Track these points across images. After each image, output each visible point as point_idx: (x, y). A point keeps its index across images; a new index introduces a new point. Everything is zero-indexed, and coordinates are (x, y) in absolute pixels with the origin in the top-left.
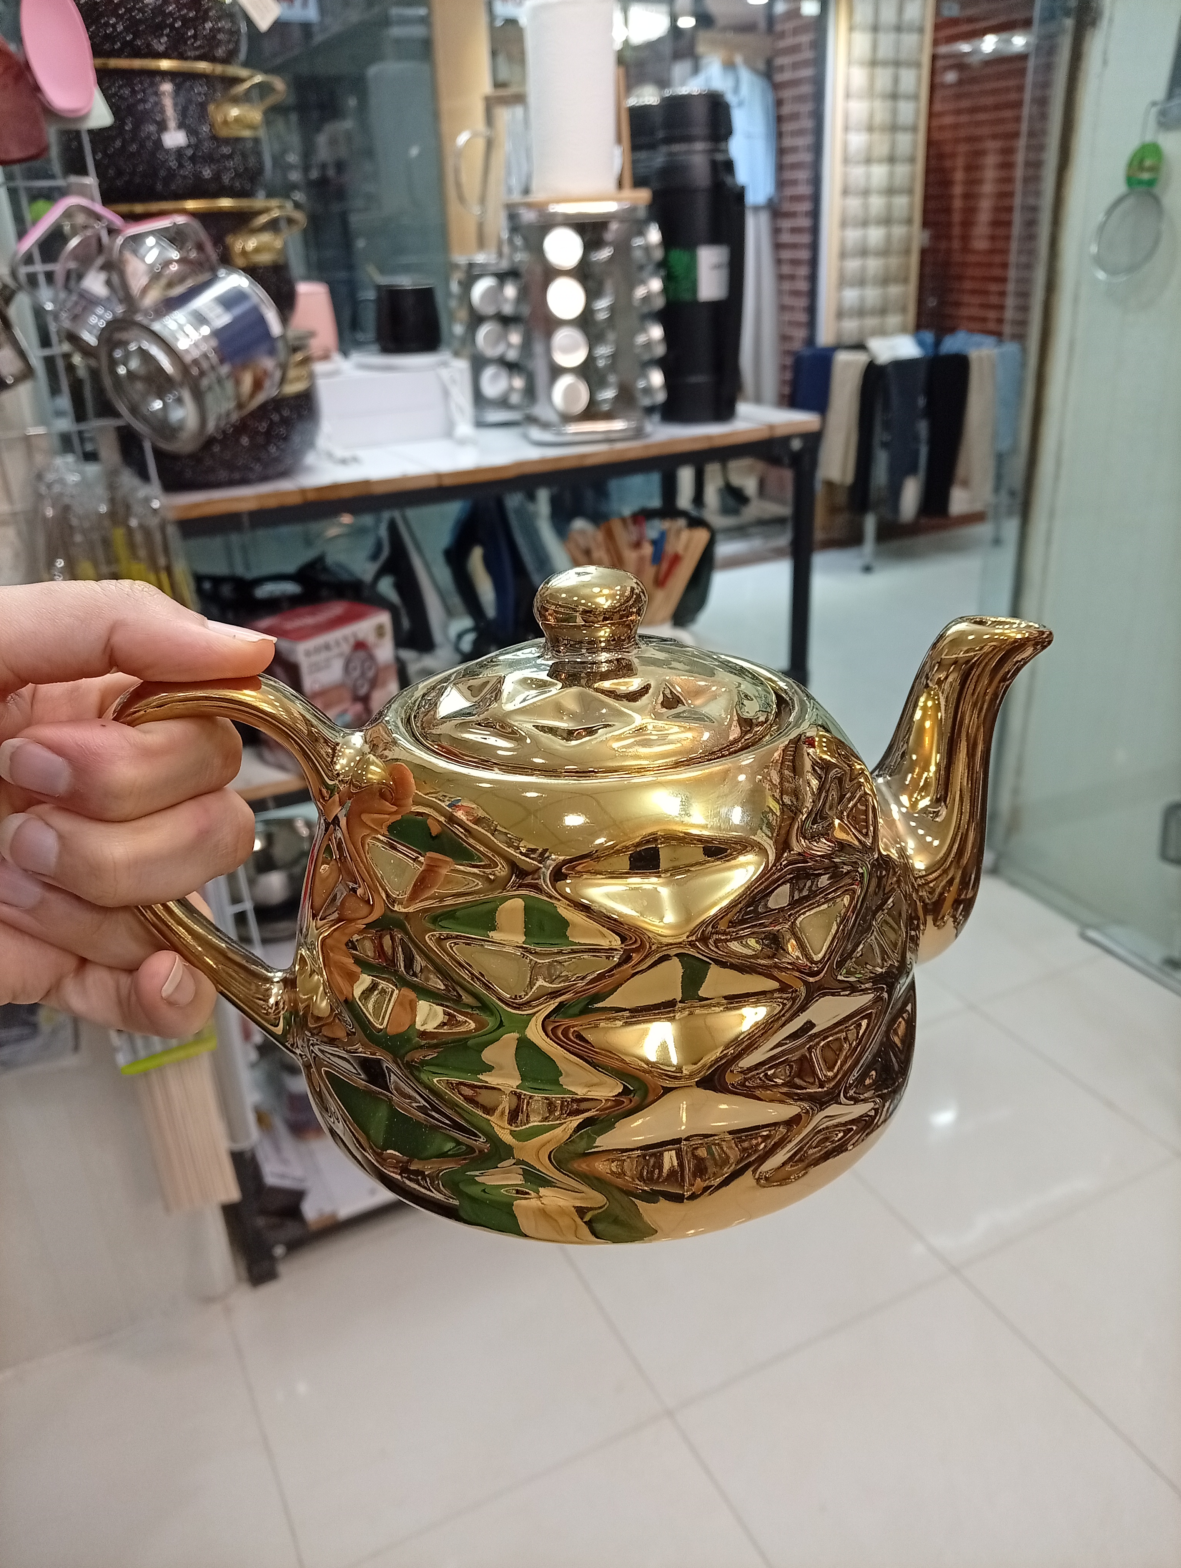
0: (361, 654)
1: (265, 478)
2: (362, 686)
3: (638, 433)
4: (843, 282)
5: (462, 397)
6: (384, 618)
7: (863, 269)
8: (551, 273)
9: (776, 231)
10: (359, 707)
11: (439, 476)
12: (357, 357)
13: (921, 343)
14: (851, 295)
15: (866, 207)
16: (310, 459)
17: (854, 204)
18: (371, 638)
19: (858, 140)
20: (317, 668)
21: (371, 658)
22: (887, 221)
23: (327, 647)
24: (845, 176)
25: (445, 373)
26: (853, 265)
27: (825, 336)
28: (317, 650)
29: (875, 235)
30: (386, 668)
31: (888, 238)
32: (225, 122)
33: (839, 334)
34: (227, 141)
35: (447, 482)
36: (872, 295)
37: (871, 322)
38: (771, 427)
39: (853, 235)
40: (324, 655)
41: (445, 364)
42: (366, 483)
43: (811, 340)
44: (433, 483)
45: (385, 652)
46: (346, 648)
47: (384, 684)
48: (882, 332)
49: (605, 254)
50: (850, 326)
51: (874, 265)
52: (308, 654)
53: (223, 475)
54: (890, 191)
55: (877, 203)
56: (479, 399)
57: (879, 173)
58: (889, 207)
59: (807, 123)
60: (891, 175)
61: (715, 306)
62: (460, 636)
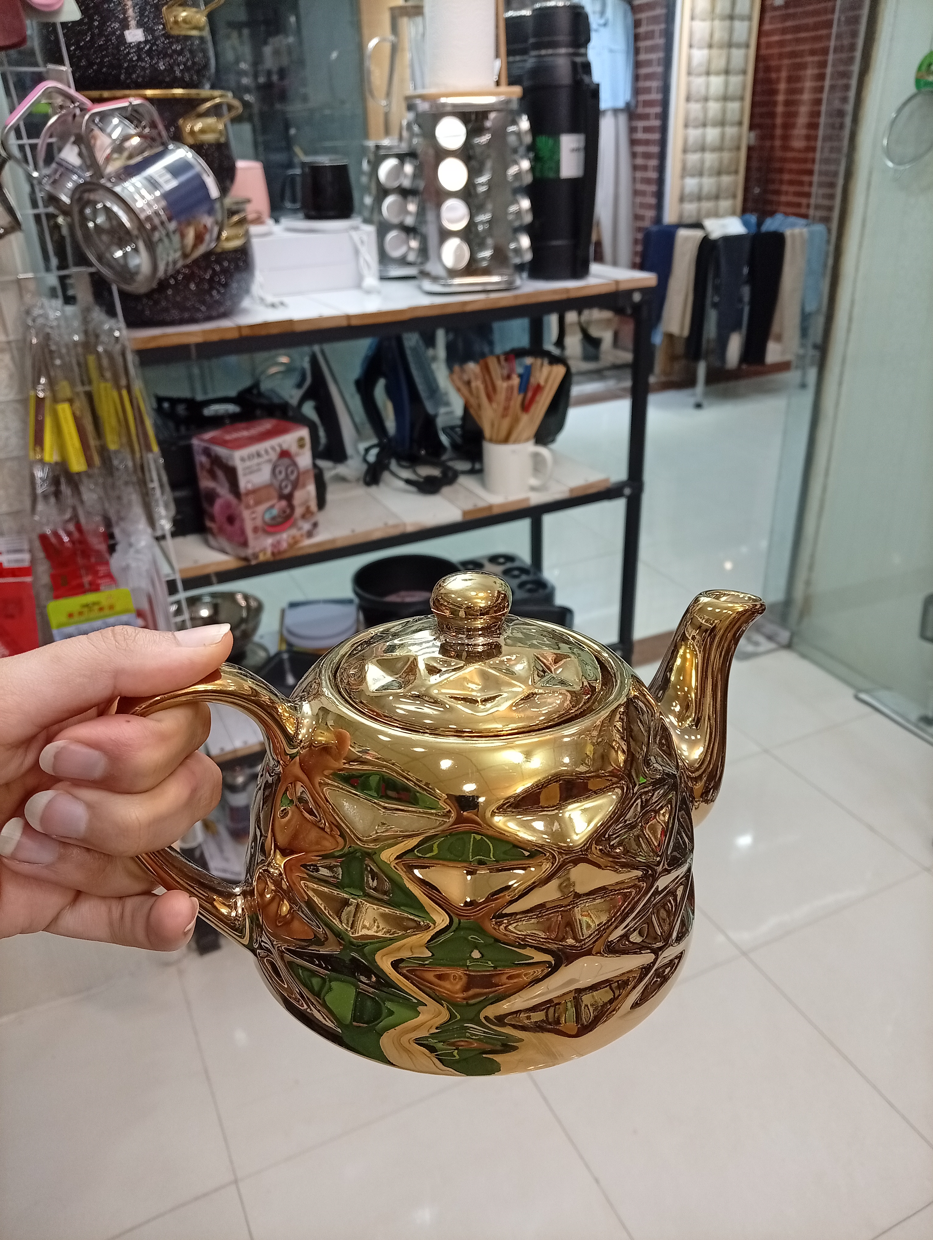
0: (286, 461)
1: (209, 318)
2: (286, 486)
3: (509, 287)
4: (685, 172)
5: (370, 255)
6: (304, 433)
7: (702, 162)
8: (441, 154)
9: (632, 130)
10: (284, 503)
11: (348, 317)
12: (286, 222)
13: (746, 224)
14: (691, 183)
15: (705, 110)
16: (246, 303)
17: (695, 108)
18: (294, 449)
19: (700, 55)
20: (250, 471)
21: (295, 464)
22: (722, 123)
23: (259, 455)
24: (689, 84)
25: (355, 235)
26: (693, 158)
27: (670, 217)
28: (250, 457)
29: (712, 134)
30: (306, 472)
31: (723, 136)
32: (176, 22)
33: (681, 216)
34: (178, 39)
35: (354, 322)
36: (708, 183)
37: (707, 205)
38: (617, 282)
39: (694, 134)
40: (256, 461)
41: (356, 228)
42: (290, 322)
43: (658, 219)
44: (344, 323)
45: (305, 460)
46: (274, 456)
47: (304, 486)
48: (716, 214)
49: (485, 139)
50: (690, 208)
51: (710, 158)
52: (243, 459)
53: (175, 314)
54: (725, 98)
55: (714, 107)
56: (383, 257)
57: (716, 83)
58: (724, 111)
59: (660, 41)
60: (726, 84)
61: (573, 182)
62: (367, 450)
